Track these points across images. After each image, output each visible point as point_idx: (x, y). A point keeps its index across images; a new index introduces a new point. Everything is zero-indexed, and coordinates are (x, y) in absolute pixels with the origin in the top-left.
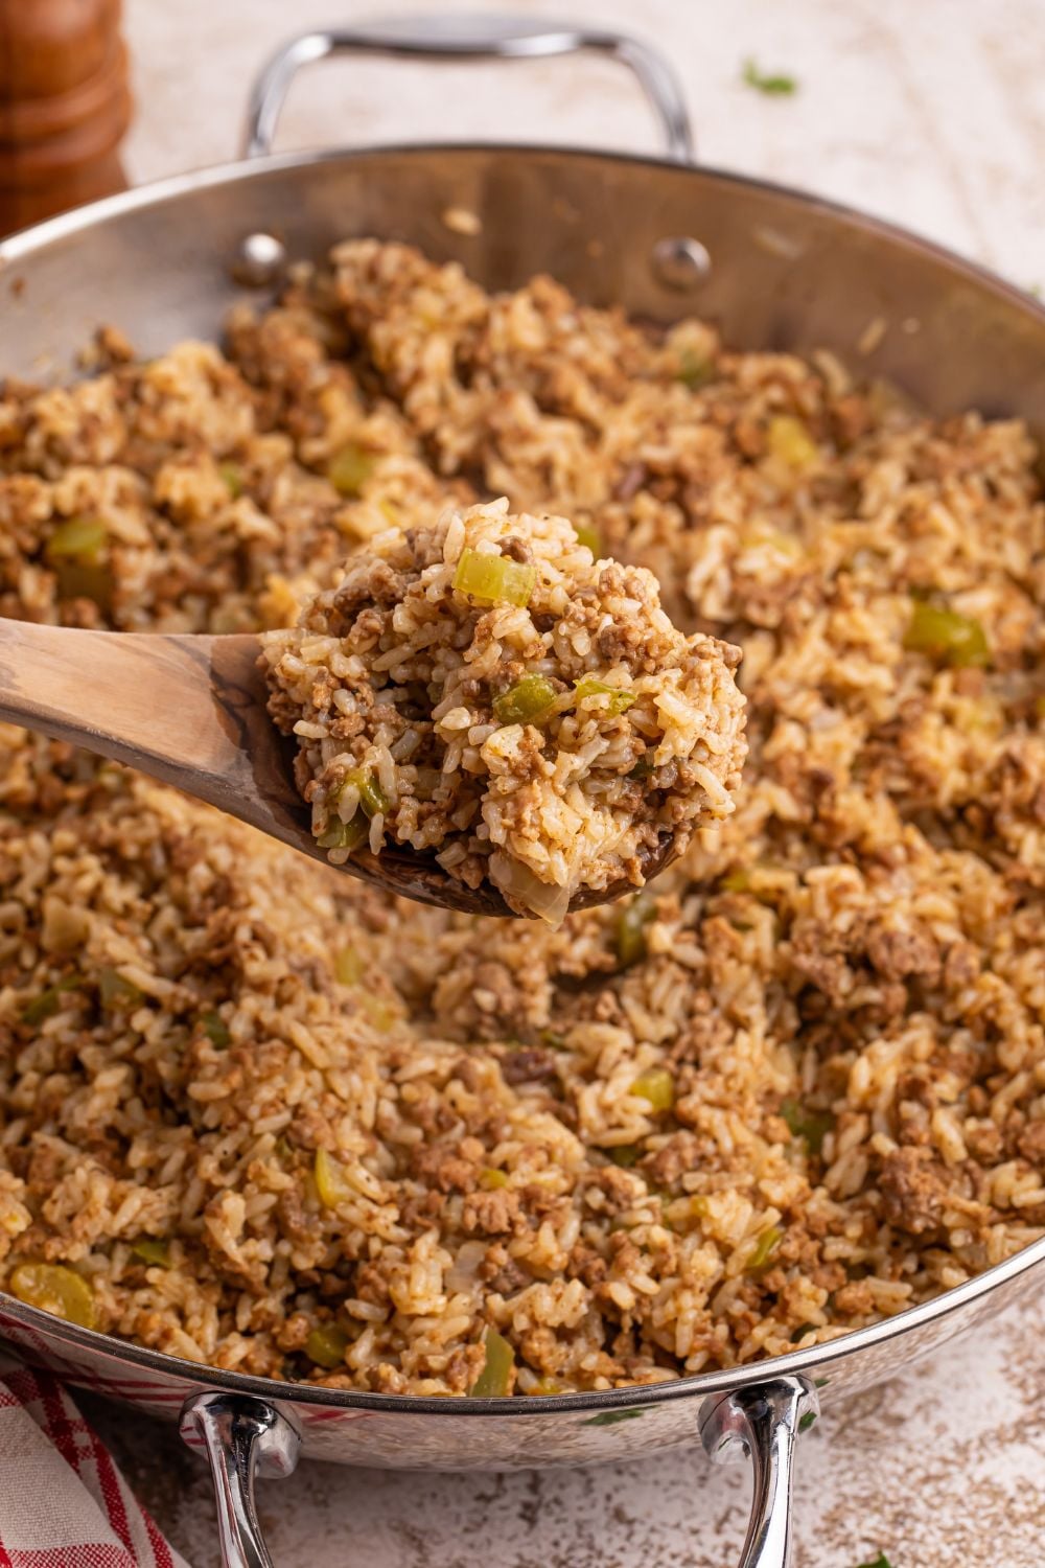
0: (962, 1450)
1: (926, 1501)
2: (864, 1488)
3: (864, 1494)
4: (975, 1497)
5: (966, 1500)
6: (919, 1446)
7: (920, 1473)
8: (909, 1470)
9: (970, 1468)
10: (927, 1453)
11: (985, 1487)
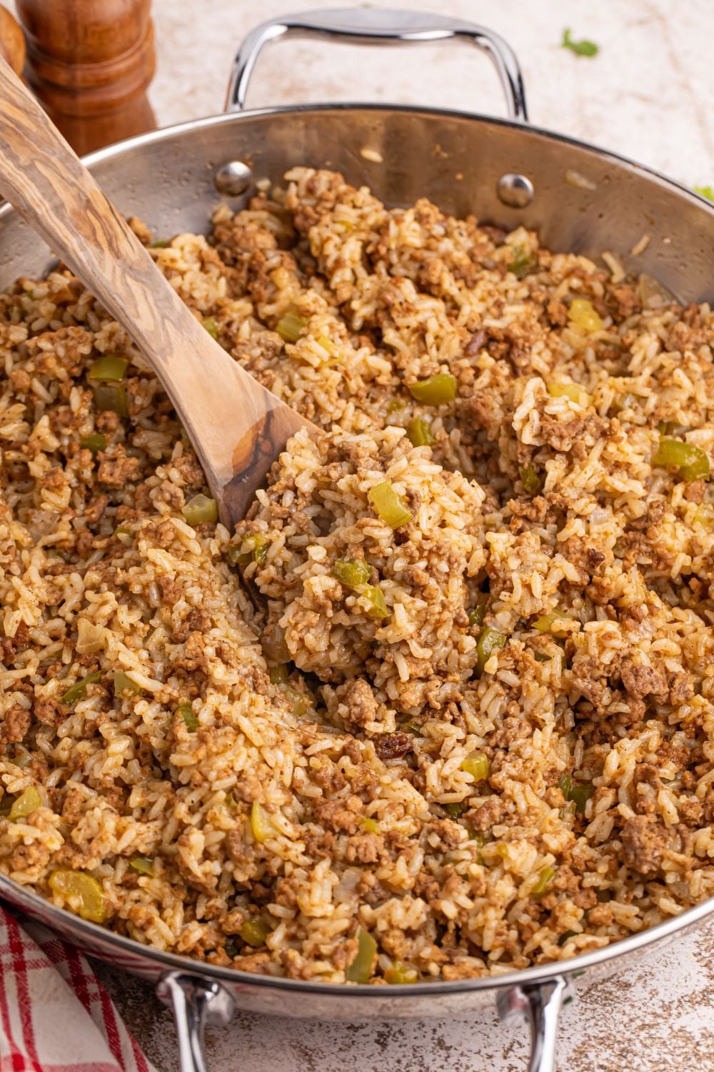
0: (666, 1007)
1: (641, 1041)
2: (601, 1031)
3: (602, 1035)
4: (673, 1040)
5: (668, 1043)
6: (638, 1004)
7: (639, 1023)
8: (631, 1020)
9: (671, 1021)
10: (644, 1009)
11: (681, 1034)
